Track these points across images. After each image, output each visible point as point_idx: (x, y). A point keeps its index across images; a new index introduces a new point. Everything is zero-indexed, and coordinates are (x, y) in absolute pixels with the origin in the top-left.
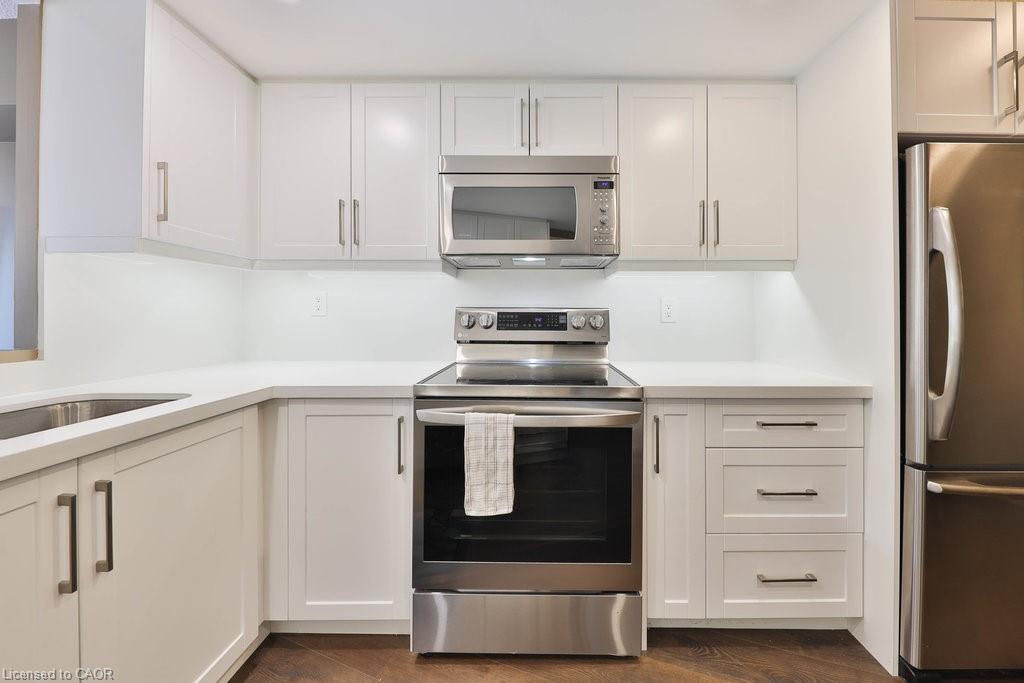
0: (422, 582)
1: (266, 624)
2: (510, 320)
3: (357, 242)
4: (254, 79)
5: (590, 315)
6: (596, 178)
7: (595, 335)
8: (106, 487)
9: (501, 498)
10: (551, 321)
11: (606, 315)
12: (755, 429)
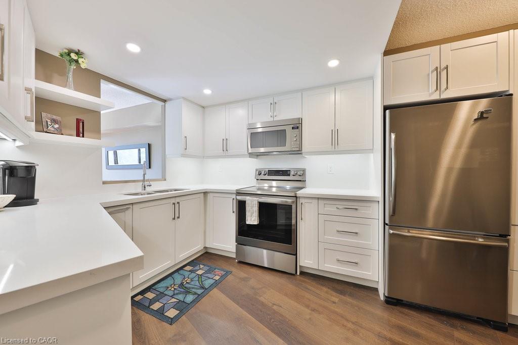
0: (239, 242)
1: (205, 248)
2: (272, 173)
3: (227, 150)
4: (203, 107)
5: (297, 170)
6: (293, 126)
7: (300, 178)
8: (178, 203)
9: (254, 220)
10: (285, 173)
11: (304, 170)
12: (336, 209)
